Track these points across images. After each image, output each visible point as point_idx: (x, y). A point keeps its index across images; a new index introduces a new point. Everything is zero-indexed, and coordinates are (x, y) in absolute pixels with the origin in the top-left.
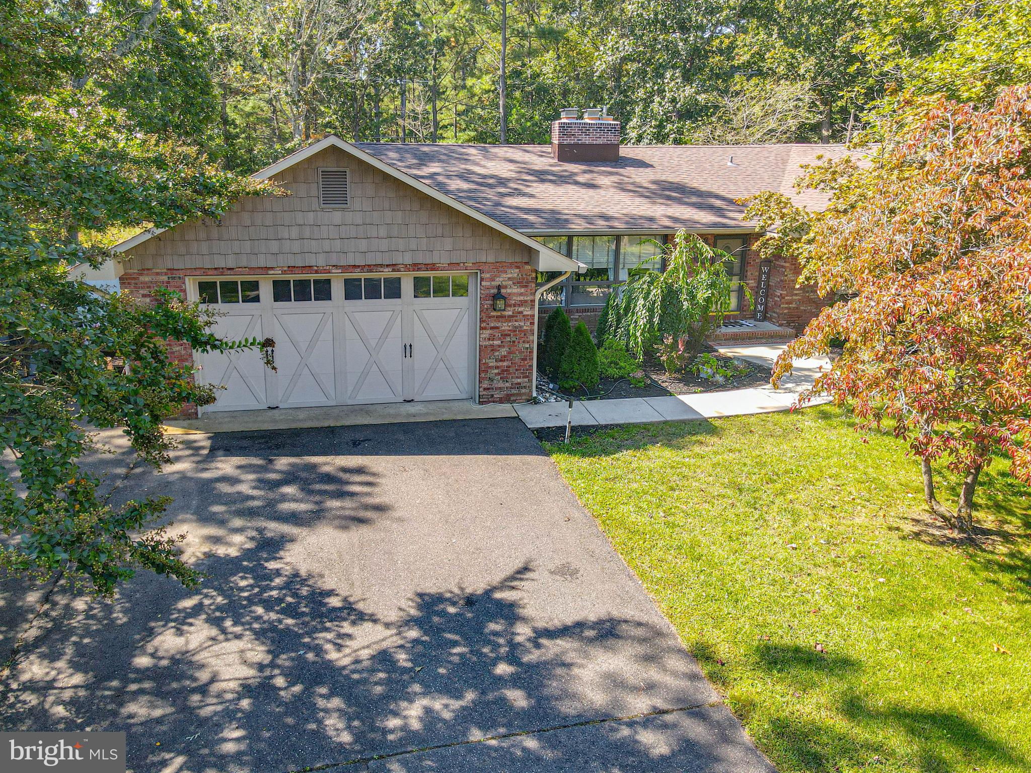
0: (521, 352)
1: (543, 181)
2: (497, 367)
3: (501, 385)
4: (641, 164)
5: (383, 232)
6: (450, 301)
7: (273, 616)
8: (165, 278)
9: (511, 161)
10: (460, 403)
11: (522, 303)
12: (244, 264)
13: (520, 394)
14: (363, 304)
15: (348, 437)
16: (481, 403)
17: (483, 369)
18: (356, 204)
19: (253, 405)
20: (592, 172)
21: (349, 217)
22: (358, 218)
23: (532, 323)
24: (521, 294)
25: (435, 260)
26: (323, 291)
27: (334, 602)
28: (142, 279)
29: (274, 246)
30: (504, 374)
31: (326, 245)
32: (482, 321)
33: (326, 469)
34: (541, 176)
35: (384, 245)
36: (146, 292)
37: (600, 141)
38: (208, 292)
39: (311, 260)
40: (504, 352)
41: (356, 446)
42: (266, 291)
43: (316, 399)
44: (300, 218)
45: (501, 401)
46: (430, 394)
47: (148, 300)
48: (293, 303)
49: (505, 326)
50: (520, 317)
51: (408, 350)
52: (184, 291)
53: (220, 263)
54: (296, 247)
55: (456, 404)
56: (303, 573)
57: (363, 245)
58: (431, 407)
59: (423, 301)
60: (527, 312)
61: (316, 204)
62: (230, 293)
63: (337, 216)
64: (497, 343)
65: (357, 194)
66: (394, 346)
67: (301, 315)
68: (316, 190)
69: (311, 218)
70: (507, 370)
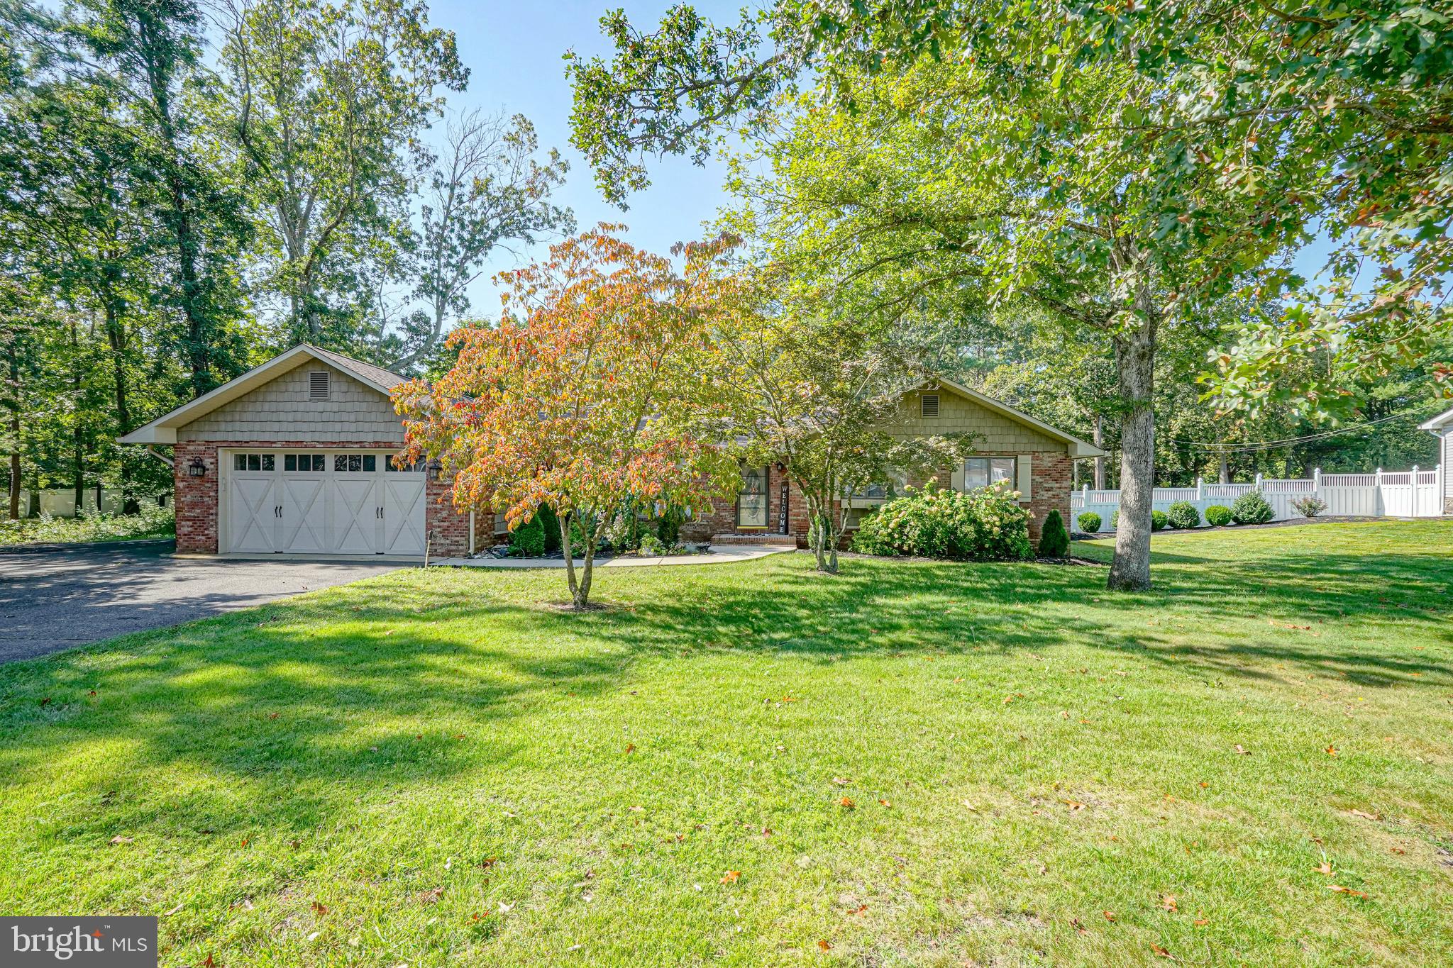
2: (439, 527)
3: (443, 541)
5: (352, 417)
6: (412, 474)
8: (203, 448)
14: (347, 474)
17: (430, 527)
18: (334, 397)
19: (264, 548)
21: (328, 406)
22: (335, 407)
26: (319, 462)
28: (188, 448)
29: (276, 426)
30: (446, 532)
31: (313, 426)
32: (426, 489)
35: (353, 427)
36: (190, 457)
38: (241, 463)
40: (444, 514)
42: (279, 462)
44: (296, 406)
45: (444, 555)
46: (397, 549)
48: (297, 472)
51: (380, 512)
52: (218, 458)
55: (413, 557)
57: (338, 427)
59: (391, 475)
61: (307, 396)
62: (254, 463)
63: (320, 406)
64: (439, 506)
65: (336, 389)
66: (370, 509)
67: (303, 482)
68: (307, 386)
69: (302, 407)
70: (447, 529)
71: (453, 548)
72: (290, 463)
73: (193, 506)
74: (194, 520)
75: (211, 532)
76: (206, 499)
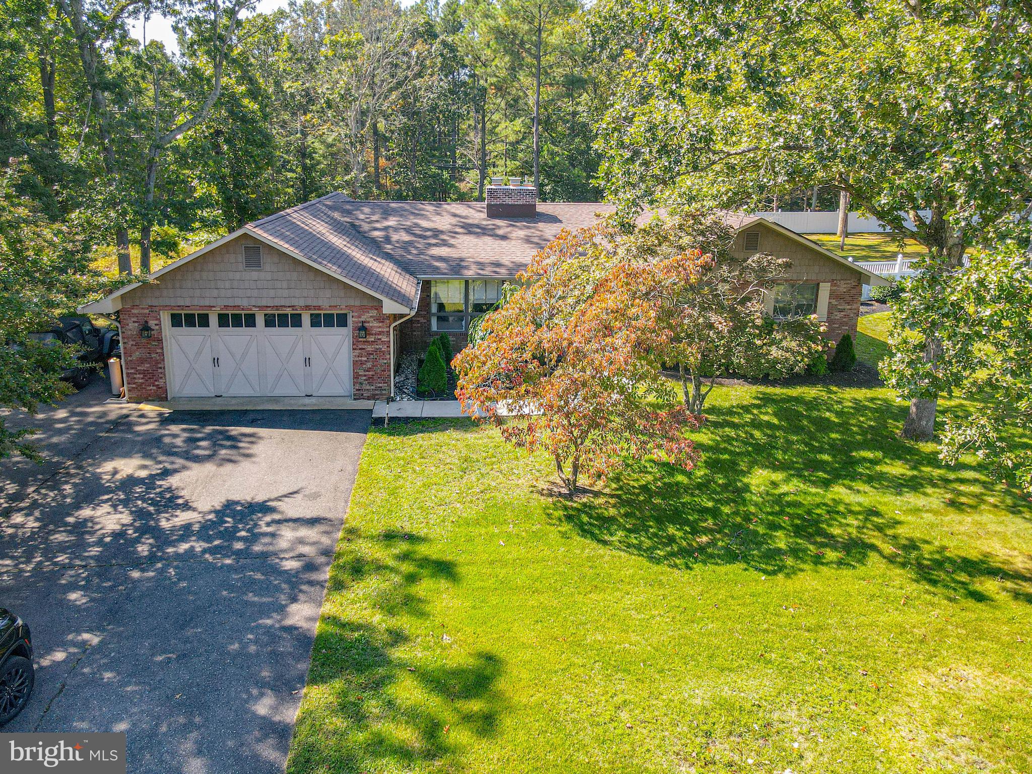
0: (381, 366)
1: (470, 233)
2: (365, 376)
3: (368, 387)
4: (554, 219)
5: (285, 285)
6: (336, 330)
7: (145, 505)
8: (147, 311)
9: (455, 215)
10: (342, 399)
11: (380, 333)
12: (196, 303)
13: (382, 395)
14: (276, 330)
15: (251, 417)
16: (355, 399)
17: (356, 376)
18: (267, 267)
19: (204, 393)
20: (513, 226)
21: (262, 275)
22: (269, 276)
23: (388, 347)
24: (380, 327)
25: (320, 304)
26: (250, 321)
27: (180, 501)
28: (133, 311)
29: (215, 293)
30: (370, 380)
31: (249, 293)
32: (353, 344)
33: (233, 433)
34: (470, 229)
35: (286, 293)
36: (135, 319)
37: (520, 203)
38: (176, 321)
39: (238, 302)
40: (369, 365)
41: (253, 423)
42: (213, 320)
43: (247, 392)
44: (231, 275)
45: (369, 398)
46: (322, 392)
47: (136, 324)
48: (231, 329)
49: (369, 348)
50: (379, 342)
51: (307, 361)
52: (159, 320)
53: (181, 302)
54: (229, 293)
55: (339, 399)
56: (174, 487)
57: (272, 293)
58: (321, 400)
59: (316, 330)
60: (385, 339)
61: (241, 267)
62: (190, 321)
63: (255, 275)
64: (364, 359)
65: (267, 261)
66: (298, 359)
67: (237, 337)
68: (241, 258)
69: (238, 276)
70: (372, 377)
71: (377, 392)
72: (223, 321)
73: (142, 361)
74: (144, 373)
75: (160, 383)
76: (153, 356)
